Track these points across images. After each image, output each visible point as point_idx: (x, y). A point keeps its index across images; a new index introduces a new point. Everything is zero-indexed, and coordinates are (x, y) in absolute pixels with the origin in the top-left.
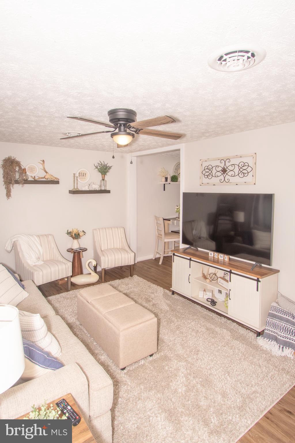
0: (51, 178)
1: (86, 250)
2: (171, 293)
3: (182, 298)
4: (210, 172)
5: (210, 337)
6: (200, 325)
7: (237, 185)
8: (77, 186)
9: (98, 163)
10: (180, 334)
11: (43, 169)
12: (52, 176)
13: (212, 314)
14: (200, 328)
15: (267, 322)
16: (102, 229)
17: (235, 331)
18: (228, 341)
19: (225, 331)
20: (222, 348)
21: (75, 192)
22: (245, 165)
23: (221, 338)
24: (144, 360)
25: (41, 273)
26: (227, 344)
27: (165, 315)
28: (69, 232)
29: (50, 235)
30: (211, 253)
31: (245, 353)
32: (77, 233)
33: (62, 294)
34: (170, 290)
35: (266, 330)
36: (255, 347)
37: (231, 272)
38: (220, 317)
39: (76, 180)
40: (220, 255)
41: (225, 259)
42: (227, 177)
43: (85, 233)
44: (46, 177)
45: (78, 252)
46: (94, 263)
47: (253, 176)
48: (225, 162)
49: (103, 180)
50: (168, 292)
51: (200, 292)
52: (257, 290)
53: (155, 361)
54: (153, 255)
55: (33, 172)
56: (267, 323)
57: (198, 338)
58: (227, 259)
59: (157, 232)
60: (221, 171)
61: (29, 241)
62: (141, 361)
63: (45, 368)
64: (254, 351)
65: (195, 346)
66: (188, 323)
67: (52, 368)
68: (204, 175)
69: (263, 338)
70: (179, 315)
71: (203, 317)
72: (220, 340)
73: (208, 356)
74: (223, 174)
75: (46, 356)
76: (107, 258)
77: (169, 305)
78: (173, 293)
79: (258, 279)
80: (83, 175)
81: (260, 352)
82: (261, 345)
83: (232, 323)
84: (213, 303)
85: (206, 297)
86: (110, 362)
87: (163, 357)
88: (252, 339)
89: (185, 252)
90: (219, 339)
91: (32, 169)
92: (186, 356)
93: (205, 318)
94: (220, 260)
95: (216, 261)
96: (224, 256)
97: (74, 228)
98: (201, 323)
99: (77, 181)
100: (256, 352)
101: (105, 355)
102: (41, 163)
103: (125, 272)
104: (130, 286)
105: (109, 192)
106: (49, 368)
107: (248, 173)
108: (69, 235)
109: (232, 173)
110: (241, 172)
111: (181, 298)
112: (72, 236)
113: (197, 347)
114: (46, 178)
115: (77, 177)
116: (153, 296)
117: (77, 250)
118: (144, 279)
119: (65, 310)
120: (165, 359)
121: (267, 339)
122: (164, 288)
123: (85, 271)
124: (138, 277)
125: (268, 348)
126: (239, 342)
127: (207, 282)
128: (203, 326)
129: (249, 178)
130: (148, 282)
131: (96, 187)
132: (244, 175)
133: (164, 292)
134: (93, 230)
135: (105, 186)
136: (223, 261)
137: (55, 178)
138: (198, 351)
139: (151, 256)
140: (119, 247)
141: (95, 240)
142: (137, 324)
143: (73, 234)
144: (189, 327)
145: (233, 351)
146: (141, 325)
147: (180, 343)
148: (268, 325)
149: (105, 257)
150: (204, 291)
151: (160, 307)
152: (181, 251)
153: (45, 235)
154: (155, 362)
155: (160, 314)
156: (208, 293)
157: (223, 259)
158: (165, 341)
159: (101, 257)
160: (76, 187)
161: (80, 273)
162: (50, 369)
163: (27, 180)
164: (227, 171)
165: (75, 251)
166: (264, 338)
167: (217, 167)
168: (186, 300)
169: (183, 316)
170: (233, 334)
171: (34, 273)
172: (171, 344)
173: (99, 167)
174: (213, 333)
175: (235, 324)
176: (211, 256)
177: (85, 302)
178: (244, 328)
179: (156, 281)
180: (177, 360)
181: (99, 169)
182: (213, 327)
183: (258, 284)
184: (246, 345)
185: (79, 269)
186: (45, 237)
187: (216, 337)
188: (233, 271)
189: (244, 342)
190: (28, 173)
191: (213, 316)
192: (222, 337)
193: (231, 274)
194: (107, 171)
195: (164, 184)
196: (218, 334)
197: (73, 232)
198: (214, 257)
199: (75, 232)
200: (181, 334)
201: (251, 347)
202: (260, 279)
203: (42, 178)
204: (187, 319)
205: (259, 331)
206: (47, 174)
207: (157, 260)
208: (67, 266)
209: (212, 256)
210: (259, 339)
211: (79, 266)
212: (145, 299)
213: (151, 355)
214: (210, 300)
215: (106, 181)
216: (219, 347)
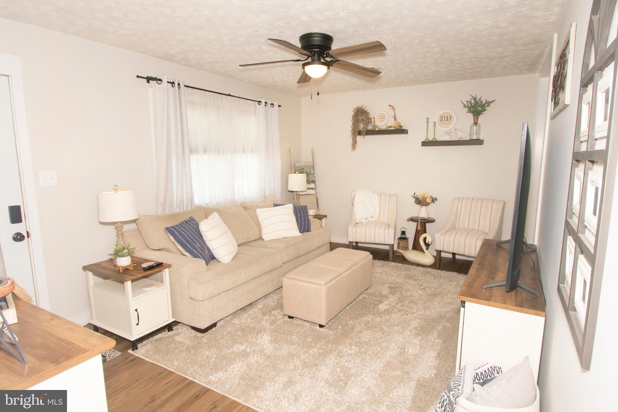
1: (434, 222)
8: (434, 136)
11: (393, 116)
16: (468, 199)
25: (354, 230)
29: (395, 195)
32: (423, 199)
39: (431, 128)
44: (394, 126)
49: (476, 124)
55: (383, 121)
91: (382, 118)
99: (434, 129)
105: (481, 142)
115: (435, 123)
117: (422, 219)
131: (464, 135)
135: (478, 133)
142: (301, 281)
146: (304, 284)
149: (442, 234)
163: (374, 130)
171: (349, 227)
173: (469, 105)
181: (470, 108)
186: (388, 196)
203: (390, 127)
206: (396, 121)
208: (386, 232)
215: (480, 125)
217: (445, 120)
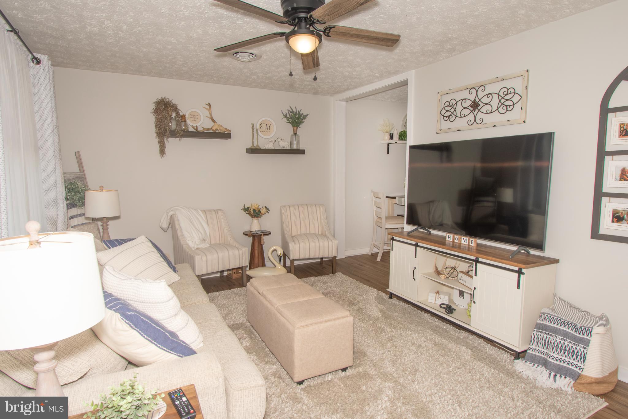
0: (220, 129)
1: (270, 234)
2: (388, 296)
3: (404, 303)
4: (452, 110)
5: (438, 354)
6: (425, 339)
7: (495, 126)
8: (257, 143)
9: (288, 110)
10: (392, 348)
11: (209, 116)
12: (221, 126)
13: (446, 326)
14: (425, 342)
15: (533, 337)
16: (294, 206)
17: (479, 350)
18: (466, 362)
19: (463, 348)
20: (455, 370)
21: (253, 151)
22: (509, 93)
23: (455, 357)
24: (333, 374)
25: (204, 258)
26: (463, 366)
27: (373, 323)
28: (246, 207)
29: (220, 210)
30: (449, 235)
31: (491, 380)
32: (256, 210)
33: (234, 289)
34: (387, 293)
35: (529, 349)
36: (510, 373)
37: (477, 261)
38: (458, 330)
39: (255, 135)
40: (462, 238)
41: (471, 244)
42: (480, 115)
43: (269, 210)
44: (214, 128)
45: (258, 236)
46: (280, 251)
47: (522, 109)
48: (477, 92)
49: (295, 134)
50: (384, 294)
51: (430, 294)
52: (518, 287)
53: (348, 377)
54: (369, 249)
55: (196, 121)
56: (533, 339)
57: (419, 355)
58: (473, 243)
59: (376, 215)
60: (469, 108)
61: (190, 215)
62: (328, 376)
63: (166, 351)
64: (507, 378)
65: (412, 364)
66: (408, 334)
67: (178, 354)
68: (444, 116)
69: (524, 361)
70: (396, 324)
71: (431, 329)
72: (453, 360)
73: (430, 378)
74: (473, 111)
75: (168, 335)
76: (299, 245)
77: (381, 311)
78: (391, 295)
79: (520, 269)
80: (266, 127)
81: (516, 380)
82: (519, 371)
83: (477, 338)
84: (450, 309)
85: (439, 302)
86: (283, 374)
87: (361, 374)
88: (505, 362)
89: (410, 235)
90: (452, 358)
91: (195, 117)
92: (396, 376)
93: (434, 330)
94: (462, 245)
95: (457, 247)
96: (469, 240)
97: (255, 202)
98: (427, 336)
99: (257, 136)
100: (510, 380)
101: (278, 365)
102: (207, 109)
103: (325, 268)
104: (330, 285)
105: (302, 152)
106: (172, 352)
107: (514, 105)
108: (246, 212)
109: (488, 107)
110: (502, 104)
111: (402, 304)
112: (249, 214)
113: (415, 366)
114: (213, 130)
115: (257, 130)
116: (360, 298)
117: (257, 233)
118: (351, 277)
119: (234, 309)
120: (363, 376)
121: (530, 363)
122: (378, 290)
123: (267, 263)
124: (343, 275)
125: (530, 375)
126: (483, 365)
127: (441, 278)
128: (430, 340)
129: (515, 114)
130: (357, 282)
131: (285, 145)
132: (507, 108)
133: (377, 295)
134: (281, 207)
135: (298, 144)
136: (467, 246)
137: (225, 129)
138: (416, 371)
139: (365, 250)
140: (317, 232)
141: (284, 221)
142: (322, 322)
143: (252, 211)
144: (408, 340)
145: (473, 376)
146: (327, 324)
147: (390, 359)
148: (534, 342)
149: (295, 243)
150: (436, 294)
151: (368, 312)
152: (405, 234)
153: (214, 210)
154: (348, 379)
155: (366, 321)
156: (442, 296)
157: (467, 243)
158: (368, 355)
159: (289, 243)
160: (255, 145)
161: (260, 264)
162: (175, 354)
163: (188, 131)
164: (479, 105)
165: (255, 234)
166: (526, 362)
167: (465, 101)
168: (409, 306)
169: (401, 326)
170: (476, 353)
171: (195, 257)
172: (376, 359)
173: (288, 116)
174: (444, 350)
175: (481, 341)
176: (449, 240)
177: (256, 292)
178: (496, 347)
179: (368, 281)
180: (382, 379)
181: (289, 118)
182: (445, 342)
183: (519, 277)
184: (494, 369)
185: (260, 260)
186: (213, 213)
187: (448, 356)
188: (480, 260)
189: (491, 365)
190: (188, 122)
191: (447, 328)
192: (458, 356)
193: (478, 264)
194: (301, 122)
195: (388, 145)
196: (452, 352)
197: (252, 206)
198: (453, 242)
199: (254, 208)
200: (394, 348)
201: (503, 373)
202: (524, 270)
203: (208, 129)
204: (406, 330)
205: (519, 350)
206: (215, 123)
207: (375, 255)
208: (241, 252)
209: (451, 240)
210: (518, 363)
211: (259, 254)
212: (348, 301)
213: (344, 370)
214: (445, 306)
215: (299, 136)
216: (450, 369)
217: (265, 129)
